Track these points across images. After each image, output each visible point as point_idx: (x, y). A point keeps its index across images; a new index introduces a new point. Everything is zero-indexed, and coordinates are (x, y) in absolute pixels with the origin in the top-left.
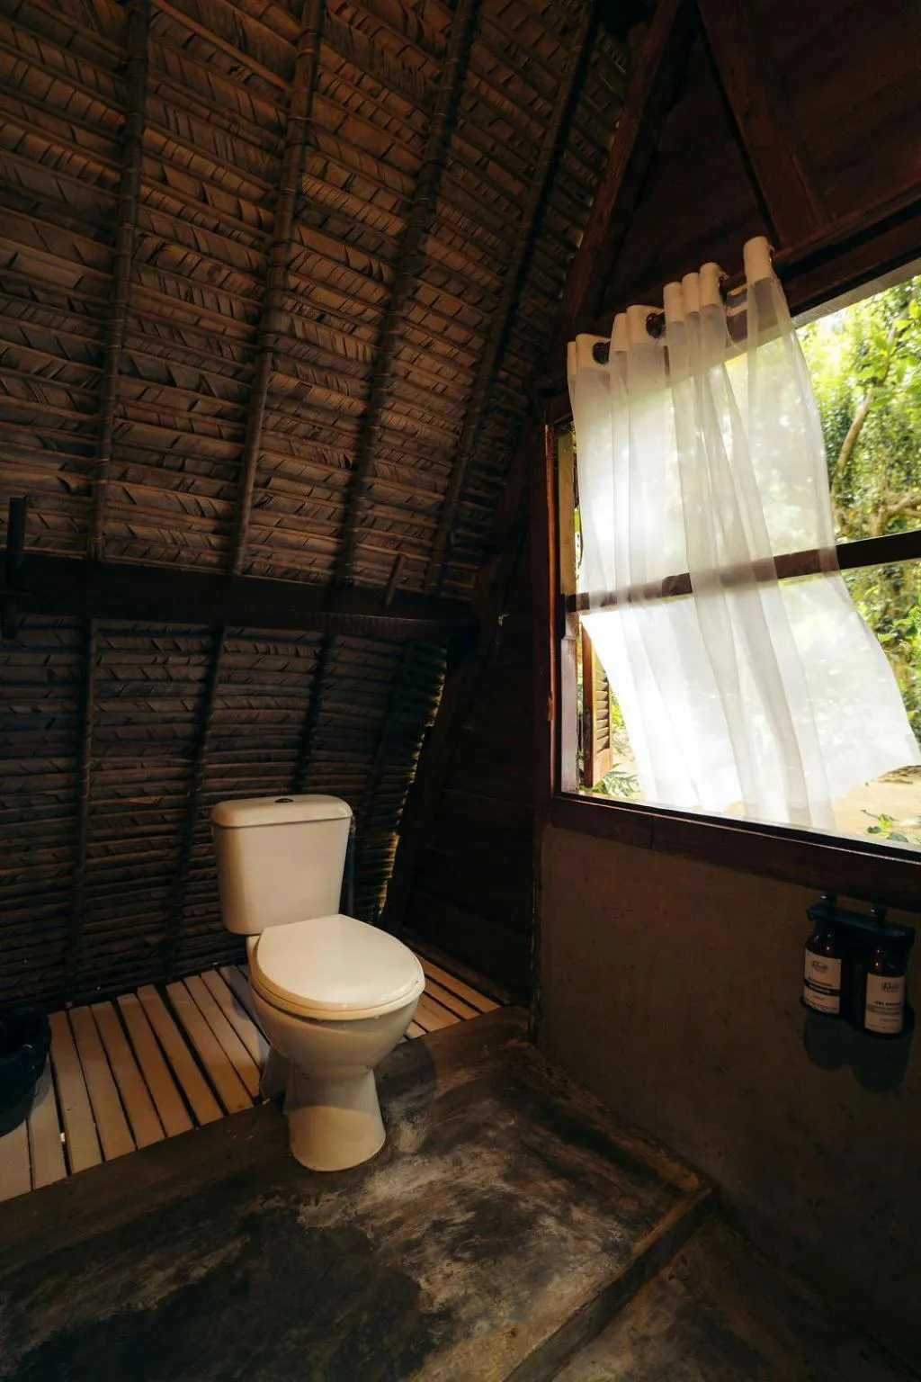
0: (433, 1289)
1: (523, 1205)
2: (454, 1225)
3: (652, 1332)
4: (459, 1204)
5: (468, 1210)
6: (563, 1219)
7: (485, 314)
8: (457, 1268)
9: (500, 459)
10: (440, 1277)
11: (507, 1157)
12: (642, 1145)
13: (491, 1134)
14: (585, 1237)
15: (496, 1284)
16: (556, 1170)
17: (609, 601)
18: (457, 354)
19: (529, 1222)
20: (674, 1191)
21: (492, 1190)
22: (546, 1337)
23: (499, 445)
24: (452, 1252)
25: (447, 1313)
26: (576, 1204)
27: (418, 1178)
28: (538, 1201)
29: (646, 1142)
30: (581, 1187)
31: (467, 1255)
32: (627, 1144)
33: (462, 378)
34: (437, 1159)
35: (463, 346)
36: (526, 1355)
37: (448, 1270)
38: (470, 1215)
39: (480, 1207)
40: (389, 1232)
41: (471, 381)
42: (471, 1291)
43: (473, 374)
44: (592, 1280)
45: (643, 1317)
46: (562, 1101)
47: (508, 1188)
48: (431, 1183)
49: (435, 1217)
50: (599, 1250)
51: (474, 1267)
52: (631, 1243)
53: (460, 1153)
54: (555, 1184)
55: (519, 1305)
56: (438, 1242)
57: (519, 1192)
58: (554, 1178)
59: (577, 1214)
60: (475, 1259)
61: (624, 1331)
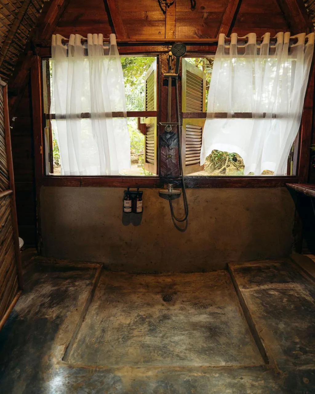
0: (51, 316)
1: (62, 289)
2: (47, 302)
3: (101, 295)
4: (44, 298)
5: (48, 297)
6: (74, 286)
7: (17, 8)
8: (54, 309)
9: (13, 61)
10: (51, 313)
11: (51, 282)
12: (84, 264)
13: (42, 280)
14: (81, 286)
15: (66, 305)
16: (66, 279)
17: (62, 117)
18: (4, 19)
19: (66, 291)
20: (95, 269)
21: (51, 290)
22: (84, 306)
23: (14, 55)
24: (50, 307)
25: (58, 317)
26: (75, 282)
27: (27, 300)
28: (66, 286)
29: (83, 263)
30: (74, 279)
31: (55, 305)
32: (79, 266)
33: (5, 28)
34: (30, 293)
35: (7, 16)
36: (82, 311)
37: (52, 311)
38: (50, 298)
39: (51, 295)
40: (28, 314)
41: (7, 30)
42: (61, 310)
43: (9, 27)
44: (88, 292)
45: (98, 294)
46: (58, 265)
47: (56, 288)
48: (32, 299)
49: (40, 304)
50: (86, 286)
51: (58, 306)
52: (92, 282)
53: (36, 289)
54: (67, 281)
55: (75, 305)
56: (45, 308)
57: (60, 287)
58: (66, 280)
59: (77, 283)
60: (58, 304)
61: (96, 298)
